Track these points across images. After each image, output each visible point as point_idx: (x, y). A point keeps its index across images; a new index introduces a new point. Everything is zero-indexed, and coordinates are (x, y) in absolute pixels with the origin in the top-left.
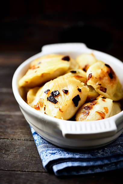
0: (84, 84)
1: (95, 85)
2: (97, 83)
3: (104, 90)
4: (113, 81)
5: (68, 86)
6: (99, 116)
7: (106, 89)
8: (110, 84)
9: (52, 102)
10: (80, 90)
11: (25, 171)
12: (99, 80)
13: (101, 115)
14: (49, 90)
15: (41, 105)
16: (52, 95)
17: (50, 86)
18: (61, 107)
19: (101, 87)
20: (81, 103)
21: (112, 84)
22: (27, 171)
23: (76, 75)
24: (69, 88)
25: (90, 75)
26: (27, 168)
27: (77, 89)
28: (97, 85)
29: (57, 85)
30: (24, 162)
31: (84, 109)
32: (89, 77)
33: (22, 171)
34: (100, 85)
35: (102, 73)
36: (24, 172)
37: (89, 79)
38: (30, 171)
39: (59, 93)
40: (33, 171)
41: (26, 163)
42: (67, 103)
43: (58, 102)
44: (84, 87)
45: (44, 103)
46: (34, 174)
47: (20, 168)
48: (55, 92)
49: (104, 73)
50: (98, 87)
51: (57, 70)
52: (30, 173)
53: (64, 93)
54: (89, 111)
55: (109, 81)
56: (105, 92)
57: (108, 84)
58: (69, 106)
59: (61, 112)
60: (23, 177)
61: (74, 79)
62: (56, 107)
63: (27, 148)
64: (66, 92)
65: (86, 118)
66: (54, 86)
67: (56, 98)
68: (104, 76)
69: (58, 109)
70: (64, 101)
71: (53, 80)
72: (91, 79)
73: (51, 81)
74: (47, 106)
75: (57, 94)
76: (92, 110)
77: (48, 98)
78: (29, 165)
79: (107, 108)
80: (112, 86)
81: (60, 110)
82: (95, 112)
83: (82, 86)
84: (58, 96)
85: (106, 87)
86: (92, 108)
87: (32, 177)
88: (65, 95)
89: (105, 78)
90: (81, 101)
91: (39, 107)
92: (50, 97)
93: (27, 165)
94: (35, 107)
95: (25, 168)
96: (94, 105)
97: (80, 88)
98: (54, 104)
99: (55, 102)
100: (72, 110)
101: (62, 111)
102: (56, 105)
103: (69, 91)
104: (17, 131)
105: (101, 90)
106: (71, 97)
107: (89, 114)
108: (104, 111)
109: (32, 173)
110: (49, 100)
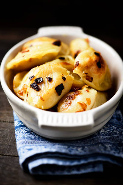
0: (69, 72)
1: (81, 74)
2: (84, 72)
3: (90, 79)
4: (101, 71)
5: (53, 74)
6: (80, 108)
7: (92, 79)
8: (97, 74)
9: (35, 89)
10: (64, 79)
11: (6, 155)
12: (86, 69)
13: (82, 107)
14: (34, 77)
15: (24, 91)
16: (36, 82)
17: (35, 72)
18: (42, 96)
19: (87, 76)
20: (65, 92)
21: (99, 74)
22: (8, 156)
23: (65, 62)
24: (54, 76)
25: (77, 63)
26: (8, 152)
27: (61, 77)
28: (83, 74)
29: (42, 71)
30: (6, 145)
31: (66, 99)
32: (76, 65)
33: (3, 155)
34: (86, 74)
35: (90, 62)
36: (5, 157)
37: (76, 67)
38: (11, 155)
39: (43, 81)
40: (13, 155)
41: (8, 147)
42: (49, 92)
43: (40, 89)
44: (69, 75)
45: (27, 89)
46: (14, 159)
47: (1, 152)
48: (40, 79)
49: (92, 62)
50: (83, 76)
51: (46, 55)
52: (10, 157)
53: (48, 80)
54: (71, 101)
55: (97, 71)
56: (91, 82)
57: (95, 73)
58: (51, 95)
59: (42, 101)
60: (4, 161)
61: (60, 67)
62: (38, 95)
63: (11, 131)
64: (50, 80)
65: (67, 108)
66: (39, 73)
67: (39, 86)
68: (92, 65)
69: (40, 97)
70: (47, 89)
71: (39, 66)
72: (78, 67)
73: (38, 66)
74: (30, 93)
75: (40, 82)
76: (74, 100)
77: (31, 85)
78: (10, 149)
79: (89, 99)
80: (99, 76)
81: (41, 98)
82: (77, 103)
83: (67, 74)
84: (42, 84)
85: (92, 77)
86: (75, 98)
87: (12, 162)
88: (49, 83)
89: (92, 67)
90: (65, 90)
91: (22, 93)
92: (34, 84)
93: (9, 149)
94: (19, 92)
95: (6, 152)
96: (77, 95)
97: (65, 76)
98: (36, 92)
99: (38, 89)
100: (54, 99)
101: (44, 99)
102: (38, 93)
103: (53, 79)
104: (4, 112)
105: (87, 79)
106: (54, 85)
107: (71, 104)
108: (86, 102)
109: (13, 157)
110: (32, 87)
